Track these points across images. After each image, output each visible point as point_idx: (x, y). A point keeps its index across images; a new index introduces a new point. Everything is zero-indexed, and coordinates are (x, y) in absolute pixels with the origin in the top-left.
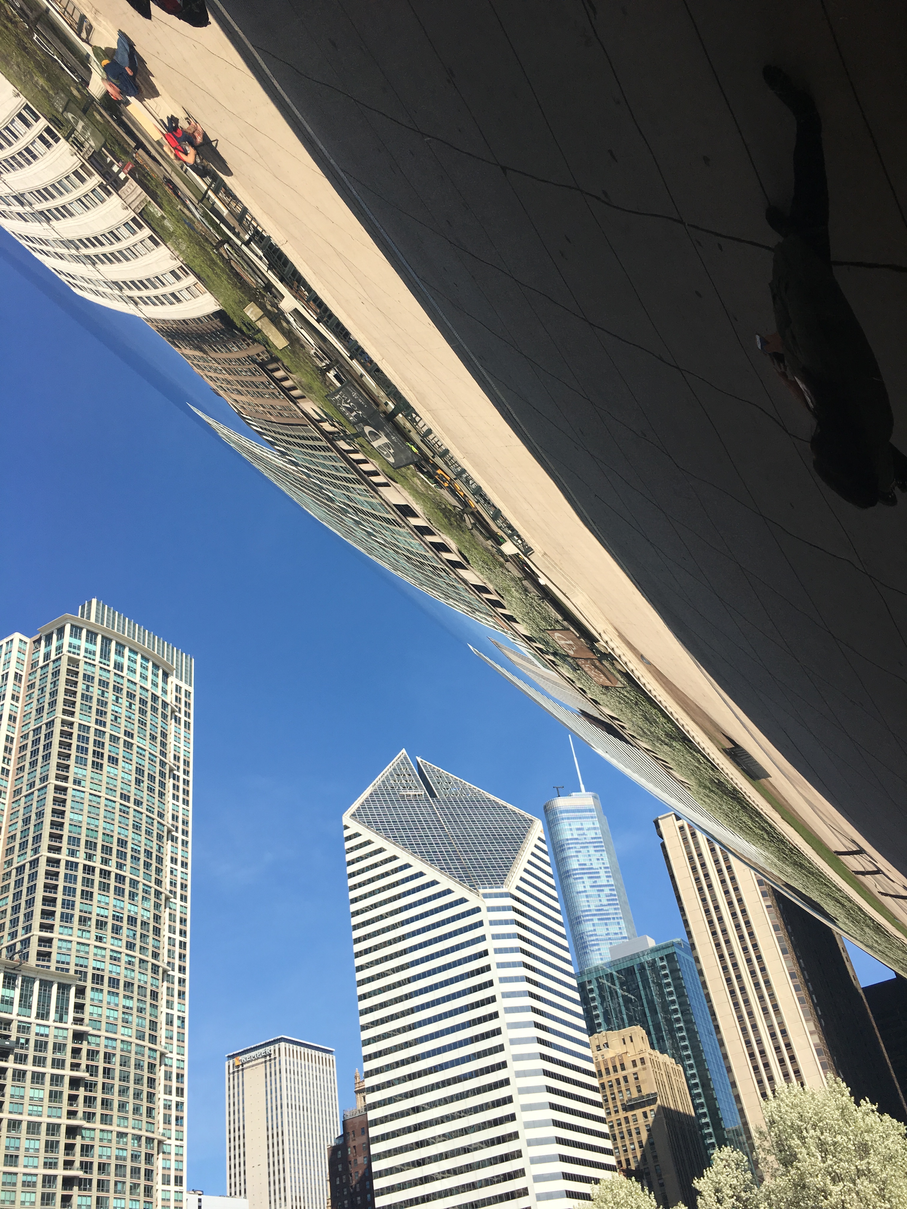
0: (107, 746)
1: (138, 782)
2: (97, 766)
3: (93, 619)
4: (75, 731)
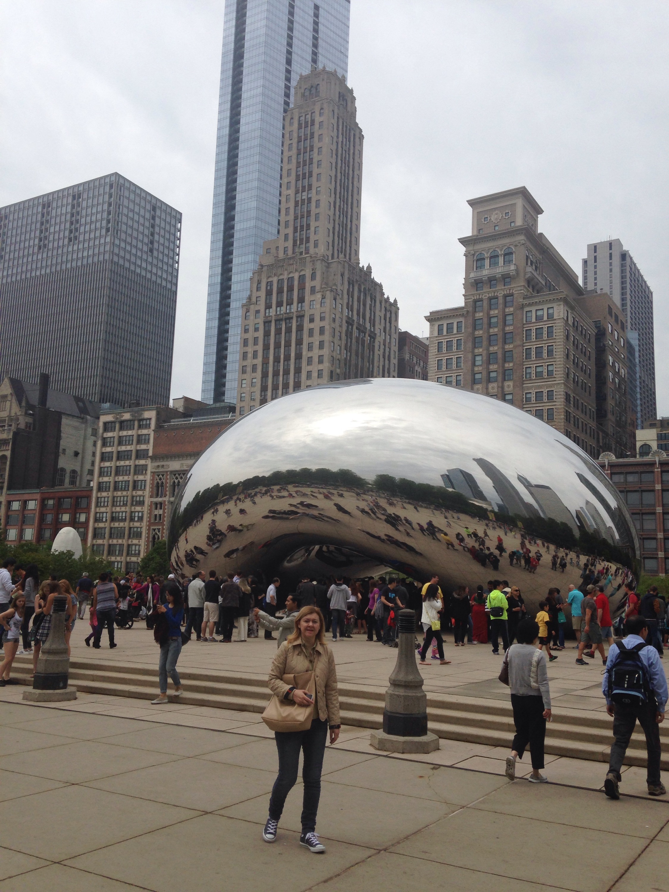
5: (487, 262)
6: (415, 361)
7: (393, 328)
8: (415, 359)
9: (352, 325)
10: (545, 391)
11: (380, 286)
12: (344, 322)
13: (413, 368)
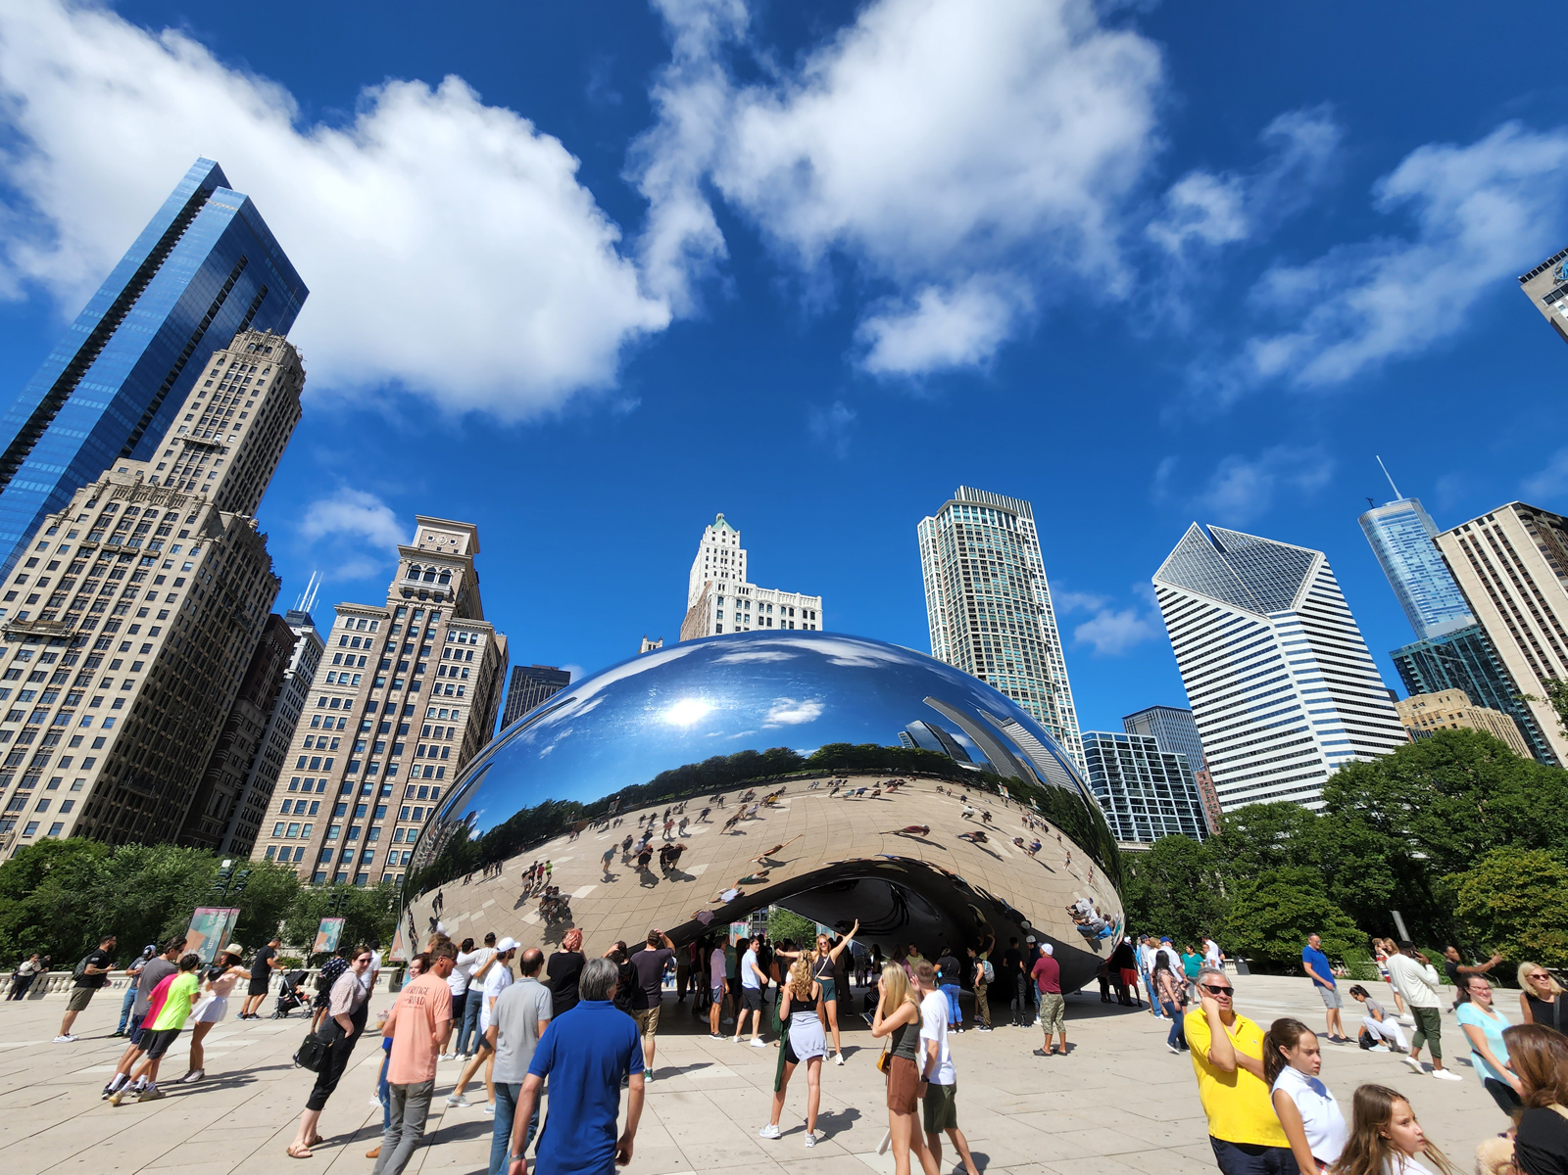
0: (989, 568)
1: (1013, 584)
2: (988, 580)
3: (964, 499)
4: (970, 564)
5: (422, 575)
6: (276, 649)
7: (266, 606)
8: (277, 647)
9: (221, 589)
10: (451, 709)
11: (270, 559)
12: (214, 581)
13: (272, 656)
